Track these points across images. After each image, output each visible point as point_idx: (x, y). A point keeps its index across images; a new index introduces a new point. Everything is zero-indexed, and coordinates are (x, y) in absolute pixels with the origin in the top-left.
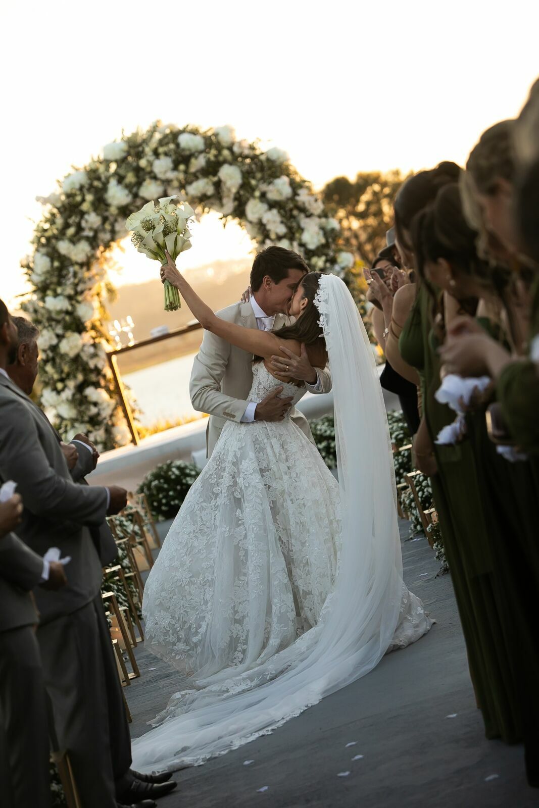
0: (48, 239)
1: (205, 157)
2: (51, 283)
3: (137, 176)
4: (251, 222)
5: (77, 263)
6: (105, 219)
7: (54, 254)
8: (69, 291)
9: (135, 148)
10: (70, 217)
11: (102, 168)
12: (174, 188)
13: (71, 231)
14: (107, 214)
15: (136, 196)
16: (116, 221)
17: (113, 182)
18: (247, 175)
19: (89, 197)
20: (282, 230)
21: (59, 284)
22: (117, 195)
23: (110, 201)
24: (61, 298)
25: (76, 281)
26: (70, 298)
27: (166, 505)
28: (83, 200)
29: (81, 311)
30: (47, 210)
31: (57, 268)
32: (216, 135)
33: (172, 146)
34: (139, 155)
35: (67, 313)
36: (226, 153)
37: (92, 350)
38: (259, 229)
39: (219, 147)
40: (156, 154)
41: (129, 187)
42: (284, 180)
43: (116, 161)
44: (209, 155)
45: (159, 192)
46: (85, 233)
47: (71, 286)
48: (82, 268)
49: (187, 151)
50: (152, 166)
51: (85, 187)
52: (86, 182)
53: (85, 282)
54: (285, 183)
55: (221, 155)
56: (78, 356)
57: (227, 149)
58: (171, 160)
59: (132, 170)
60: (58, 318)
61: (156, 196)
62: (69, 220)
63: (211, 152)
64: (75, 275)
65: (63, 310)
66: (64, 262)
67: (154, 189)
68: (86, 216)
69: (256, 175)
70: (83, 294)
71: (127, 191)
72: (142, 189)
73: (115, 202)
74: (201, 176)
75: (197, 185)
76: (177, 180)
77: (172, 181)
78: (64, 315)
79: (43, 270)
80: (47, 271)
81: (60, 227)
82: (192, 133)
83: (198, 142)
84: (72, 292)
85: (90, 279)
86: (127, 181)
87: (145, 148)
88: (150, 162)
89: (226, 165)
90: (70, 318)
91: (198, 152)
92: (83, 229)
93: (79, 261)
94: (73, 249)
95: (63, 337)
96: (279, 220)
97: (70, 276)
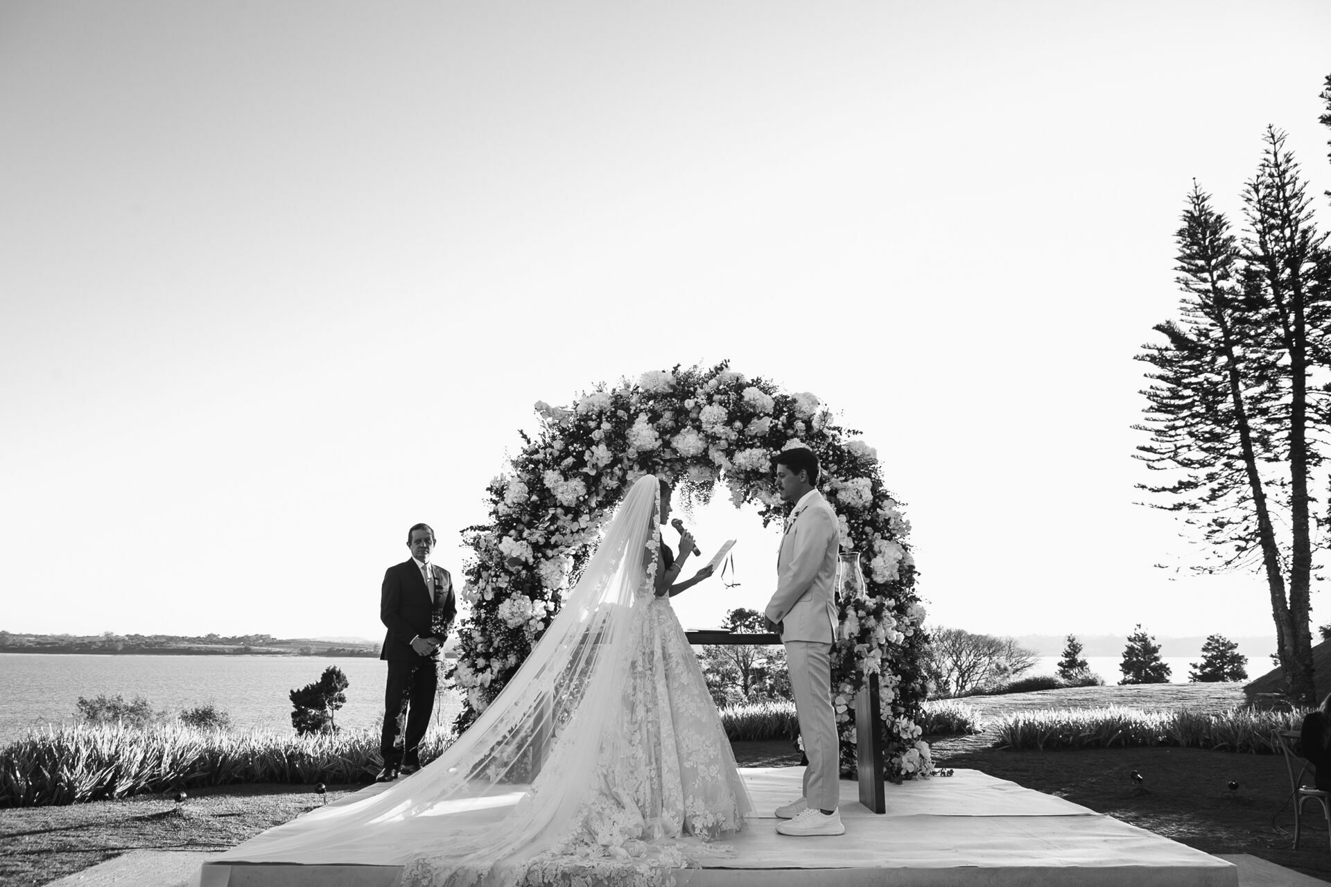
0: (537, 463)
1: (771, 422)
2: (518, 521)
3: (676, 421)
5: (561, 506)
6: (616, 461)
7: (536, 485)
8: (538, 536)
9: (683, 387)
10: (573, 444)
11: (634, 399)
12: (718, 450)
13: (570, 460)
14: (621, 454)
15: (666, 444)
16: (631, 468)
17: (643, 417)
19: (606, 426)
21: (530, 525)
22: (643, 435)
23: (630, 440)
24: (525, 542)
25: (552, 528)
26: (536, 547)
28: (598, 428)
29: (546, 569)
31: (533, 502)
32: (795, 401)
33: (733, 396)
34: (687, 395)
35: (525, 565)
36: (800, 425)
40: (710, 400)
41: (663, 432)
42: (863, 483)
43: (657, 396)
44: (777, 421)
45: (698, 448)
46: (585, 470)
47: (542, 533)
48: (566, 515)
49: (751, 407)
50: (700, 412)
51: (605, 414)
52: (609, 408)
53: (564, 535)
54: (866, 485)
55: (793, 429)
56: (519, 629)
57: (803, 422)
58: (727, 411)
59: (672, 410)
60: (511, 569)
61: (692, 452)
62: (570, 447)
63: (781, 419)
64: (554, 519)
65: (520, 560)
66: (546, 498)
67: (692, 442)
68: (594, 447)
69: (830, 465)
70: (556, 550)
71: (657, 434)
72: (678, 437)
73: (637, 443)
74: (758, 444)
75: (750, 455)
76: (727, 439)
77: (720, 439)
78: (520, 568)
79: (515, 501)
80: (519, 504)
81: (556, 454)
82: (762, 389)
83: (767, 402)
84: (542, 541)
85: (572, 533)
86: (661, 422)
87: (699, 389)
88: (699, 406)
89: (796, 439)
90: (527, 574)
91: (764, 413)
92: (584, 464)
93: (565, 504)
94: (562, 485)
95: (508, 596)
96: (847, 531)
97: (546, 519)
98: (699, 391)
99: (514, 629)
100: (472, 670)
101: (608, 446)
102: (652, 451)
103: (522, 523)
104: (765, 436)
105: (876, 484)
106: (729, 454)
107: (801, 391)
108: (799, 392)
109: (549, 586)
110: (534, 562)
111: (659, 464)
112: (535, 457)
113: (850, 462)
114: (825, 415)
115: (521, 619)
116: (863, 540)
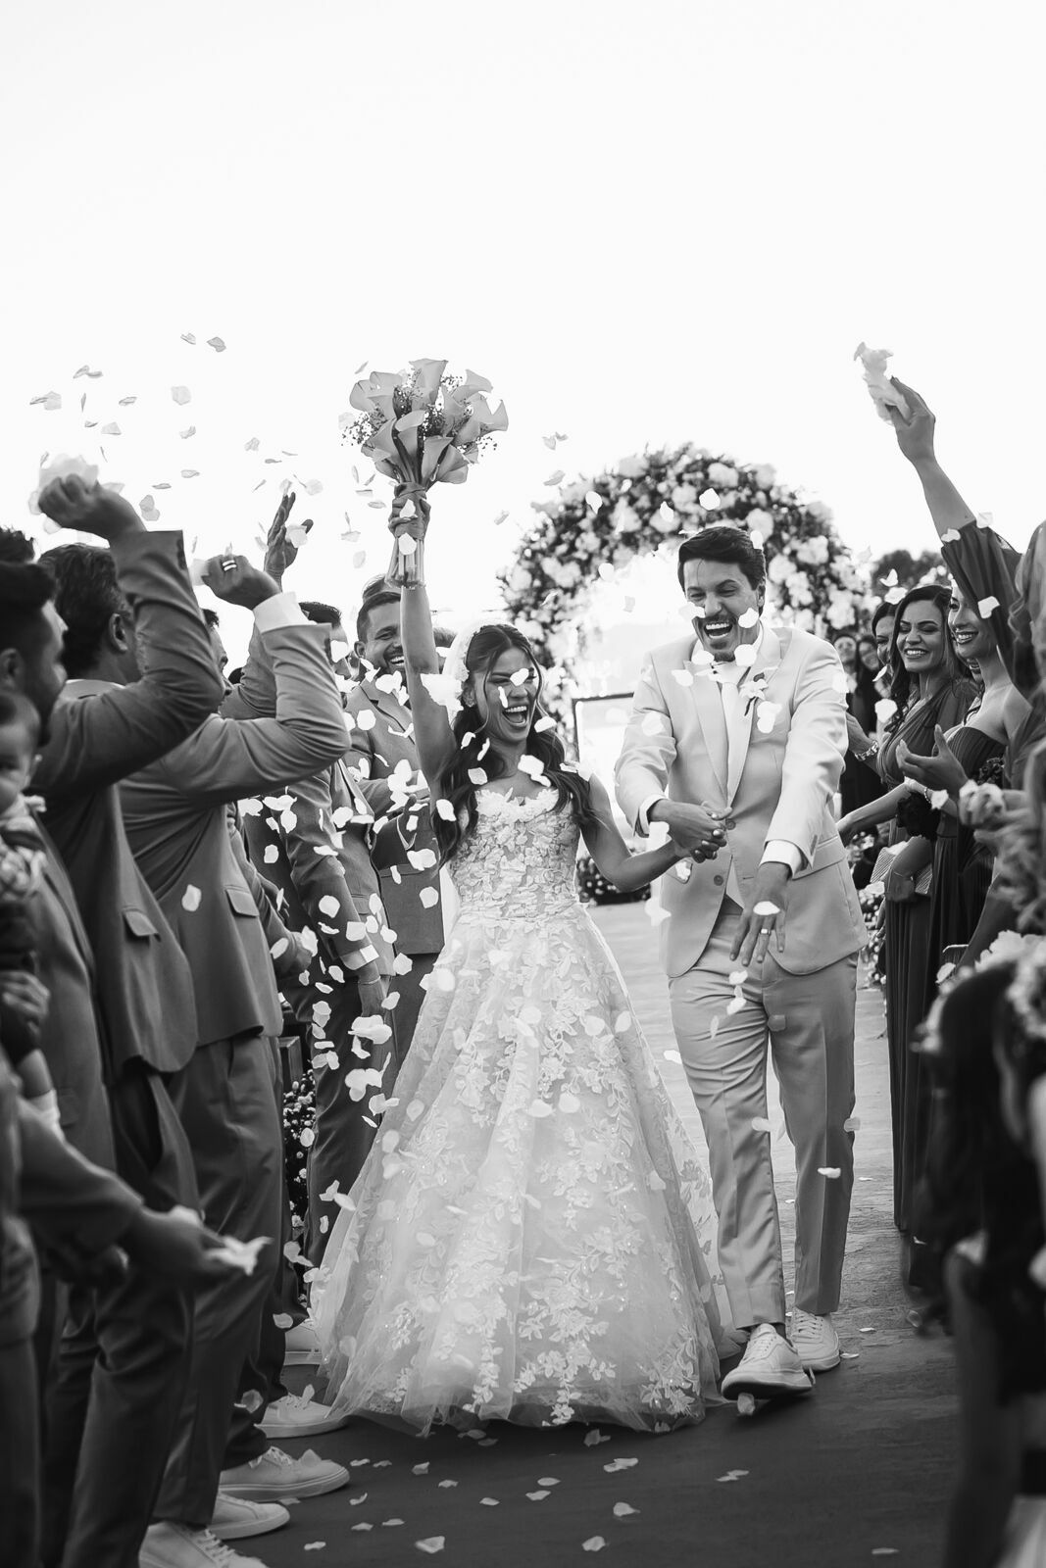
0: (534, 553)
1: (736, 495)
2: (527, 604)
3: (652, 501)
4: (772, 582)
5: (561, 587)
6: (604, 543)
7: (537, 572)
8: (545, 617)
9: (657, 469)
10: (564, 532)
11: (613, 484)
12: (691, 524)
13: (562, 549)
14: (607, 537)
15: (646, 523)
16: (616, 547)
17: (623, 502)
18: (780, 526)
19: (592, 515)
20: (808, 598)
21: (535, 606)
22: (624, 519)
23: (613, 523)
24: (534, 623)
25: (556, 607)
26: (545, 626)
27: (601, 888)
28: (584, 516)
29: (554, 644)
30: (541, 518)
31: (536, 586)
32: (754, 473)
33: (700, 475)
34: (660, 478)
35: (538, 642)
36: (761, 496)
37: (557, 691)
38: (781, 592)
39: (754, 488)
40: (680, 480)
41: (640, 512)
42: (820, 542)
43: (632, 479)
44: (741, 494)
45: (674, 525)
46: (578, 555)
47: (548, 612)
48: (565, 594)
49: (716, 484)
50: (672, 493)
53: (566, 611)
54: (823, 544)
55: (755, 498)
57: (764, 491)
59: (647, 493)
61: (669, 529)
62: (563, 535)
63: (745, 491)
64: (556, 600)
67: (668, 519)
68: (583, 534)
69: (789, 529)
70: (560, 625)
71: (637, 516)
72: (655, 516)
73: (620, 526)
76: (698, 515)
77: (691, 514)
79: (521, 587)
80: (525, 589)
81: (551, 542)
82: (726, 464)
83: (732, 476)
84: (548, 619)
85: (572, 608)
86: (639, 504)
87: (669, 469)
88: (671, 487)
89: (757, 509)
91: (729, 487)
92: (576, 549)
93: (564, 585)
94: (560, 570)
96: (807, 585)
97: (550, 600)
101: (595, 531)
102: (634, 531)
104: (731, 508)
105: (832, 541)
107: (763, 462)
110: (544, 639)
111: (641, 539)
112: (533, 546)
113: (809, 523)
116: (821, 592)
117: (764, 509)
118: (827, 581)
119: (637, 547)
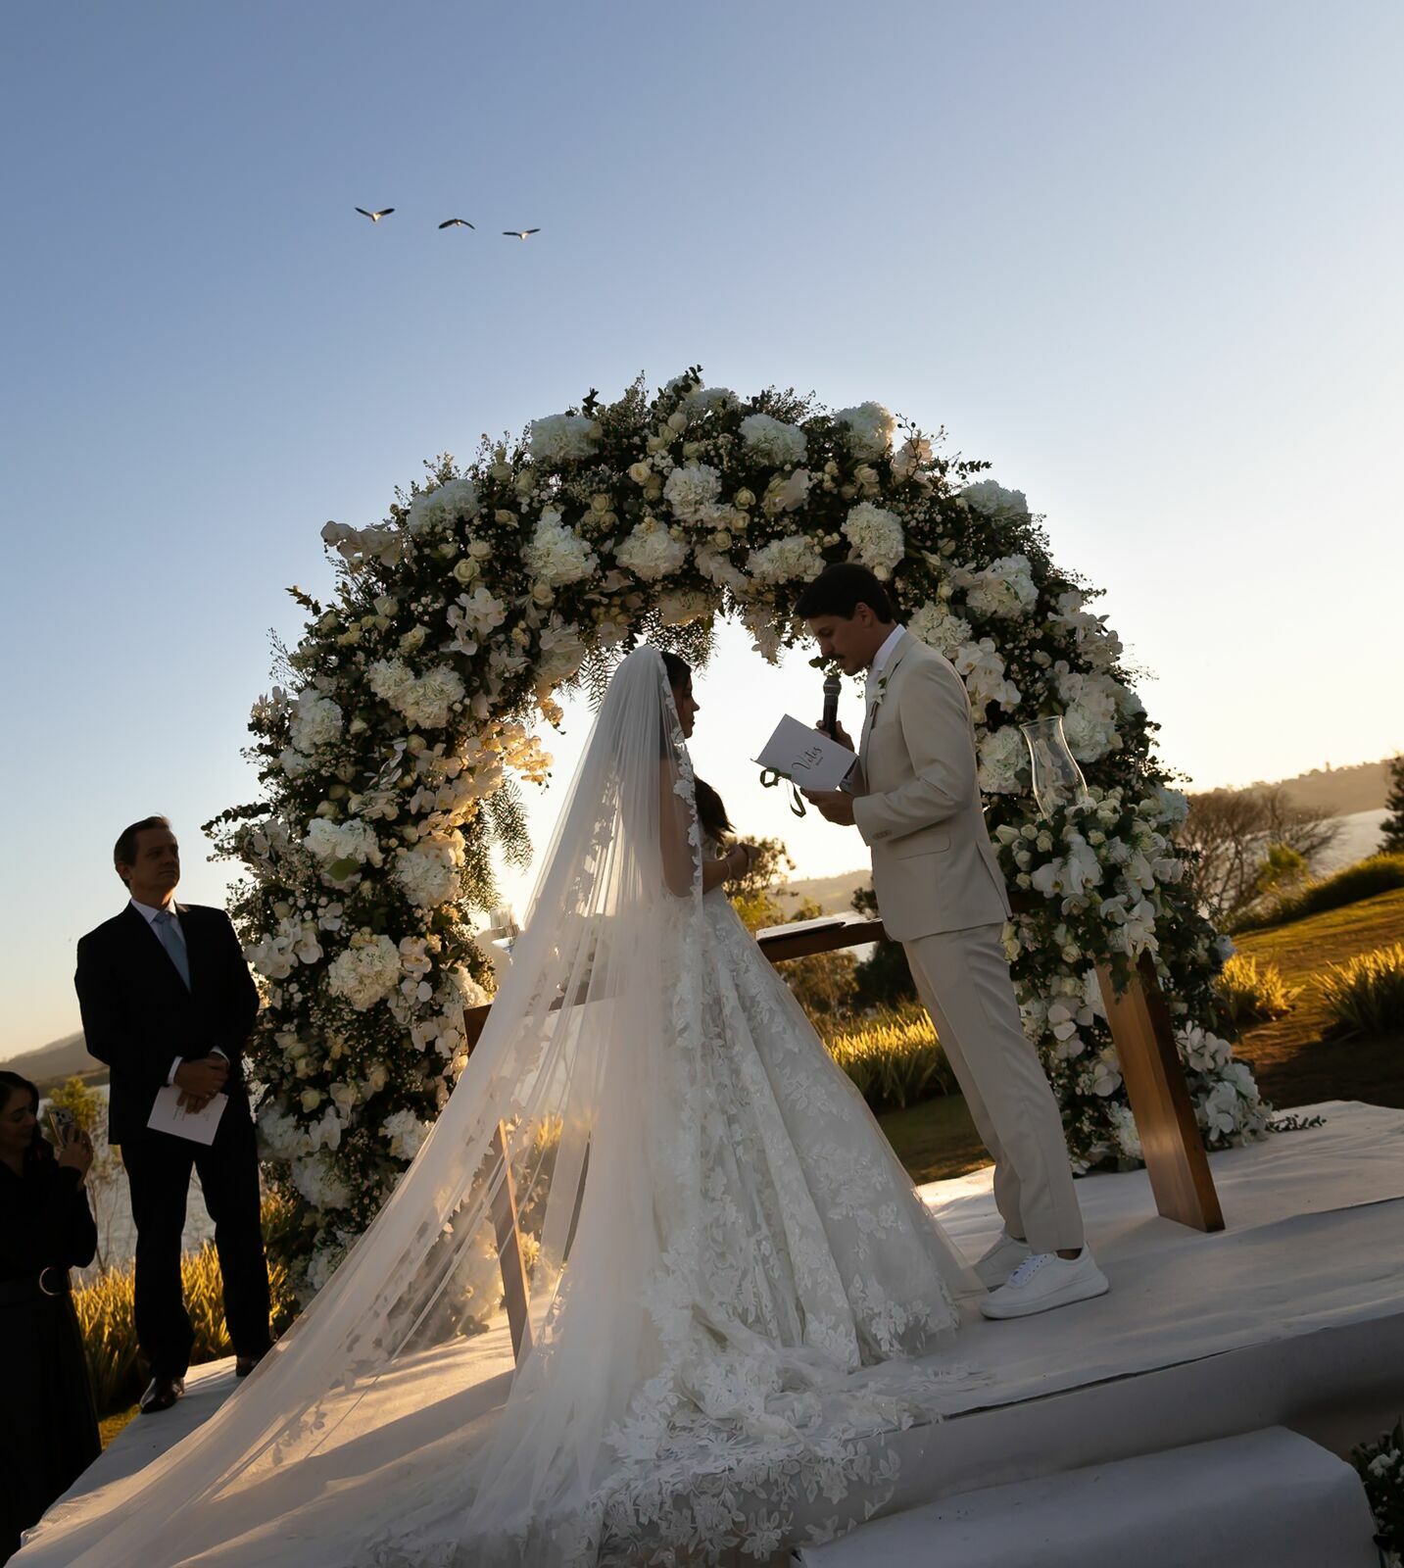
0: (347, 654)
1: (810, 479)
2: (334, 779)
3: (618, 511)
5: (418, 730)
6: (514, 616)
7: (356, 698)
8: (383, 805)
10: (416, 597)
11: (523, 481)
12: (713, 554)
13: (414, 634)
14: (520, 599)
15: (608, 562)
16: (545, 623)
17: (551, 517)
18: (917, 538)
19: (479, 548)
20: (1007, 697)
21: (359, 785)
22: (558, 552)
23: (534, 565)
24: (357, 822)
25: (408, 780)
26: (383, 827)
28: (462, 554)
29: (411, 870)
31: (357, 736)
32: (844, 426)
34: (630, 455)
35: (368, 870)
36: (866, 474)
39: (848, 459)
40: (678, 456)
41: (596, 538)
42: (1014, 566)
43: (565, 468)
44: (820, 474)
45: (675, 558)
46: (454, 646)
47: (391, 794)
48: (430, 747)
49: (763, 457)
50: (663, 485)
51: (470, 523)
52: (474, 509)
53: (434, 789)
54: (1021, 571)
55: (852, 482)
56: (381, 1006)
57: (871, 466)
58: (718, 473)
59: (606, 491)
60: (338, 885)
61: (664, 567)
62: (413, 606)
63: (827, 468)
64: (408, 760)
65: (355, 861)
66: (381, 721)
67: (661, 548)
68: (463, 596)
69: (941, 543)
70: (424, 823)
71: (587, 546)
72: (630, 543)
73: (549, 572)
74: (793, 527)
75: (781, 551)
76: (728, 530)
77: (713, 530)
78: (357, 878)
79: (319, 740)
80: (328, 744)
81: (385, 624)
82: (775, 413)
83: (791, 441)
84: (392, 813)
85: (449, 780)
86: (588, 518)
87: (650, 437)
88: (660, 473)
89: (865, 504)
90: (374, 889)
91: (791, 463)
92: (448, 634)
93: (426, 724)
94: (413, 688)
95: (345, 944)
96: (1002, 668)
97: (393, 764)
98: (653, 441)
99: (369, 1010)
100: (292, 1120)
101: (490, 587)
102: (582, 582)
103: (341, 782)
104: (801, 508)
105: (1039, 563)
106: (737, 558)
108: (850, 406)
109: (424, 903)
110: (385, 861)
111: (599, 604)
112: (342, 639)
113: (979, 529)
114: (914, 445)
115: (378, 987)
116: (1035, 681)
117: (879, 506)
118: (1040, 656)
119: (595, 622)
